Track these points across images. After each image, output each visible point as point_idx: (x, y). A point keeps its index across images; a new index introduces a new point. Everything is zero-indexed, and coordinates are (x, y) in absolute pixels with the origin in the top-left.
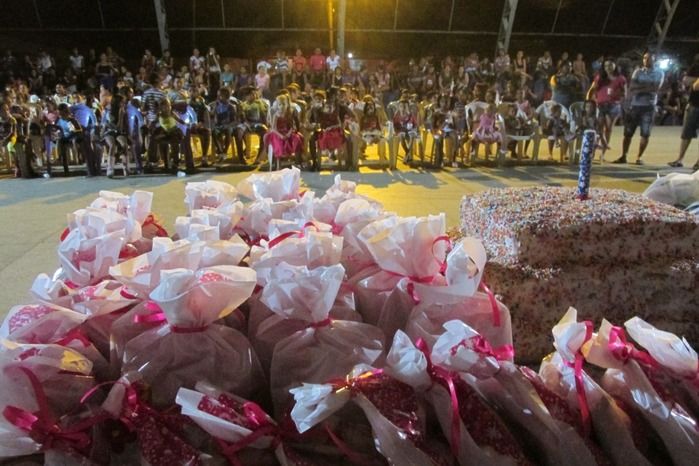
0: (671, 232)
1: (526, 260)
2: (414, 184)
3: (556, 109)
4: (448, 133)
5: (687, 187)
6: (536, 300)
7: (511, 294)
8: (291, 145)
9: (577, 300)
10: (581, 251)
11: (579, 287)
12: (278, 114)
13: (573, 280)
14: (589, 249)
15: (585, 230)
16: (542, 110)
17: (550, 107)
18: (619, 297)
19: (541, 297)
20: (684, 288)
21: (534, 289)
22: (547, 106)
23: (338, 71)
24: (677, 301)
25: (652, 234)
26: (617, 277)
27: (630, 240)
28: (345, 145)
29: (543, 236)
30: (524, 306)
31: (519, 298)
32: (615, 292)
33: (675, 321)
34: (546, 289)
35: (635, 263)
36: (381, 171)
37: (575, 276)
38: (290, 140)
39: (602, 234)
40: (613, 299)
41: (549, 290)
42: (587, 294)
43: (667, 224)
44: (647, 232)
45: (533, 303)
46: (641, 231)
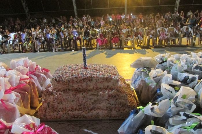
0: (103, 80)
1: (55, 89)
6: (54, 102)
7: (47, 99)
9: (68, 102)
11: (68, 98)
13: (66, 96)
14: (75, 86)
15: (72, 80)
16: (183, 29)
18: (82, 101)
19: (56, 101)
20: (105, 99)
21: (53, 98)
24: (104, 103)
25: (96, 81)
26: (80, 95)
27: (89, 83)
28: (120, 41)
30: (51, 103)
31: (49, 101)
32: (80, 100)
33: (103, 110)
37: (67, 95)
38: (103, 40)
39: (78, 81)
40: (80, 102)
41: (58, 99)
42: (72, 100)
43: (101, 78)
46: (92, 80)
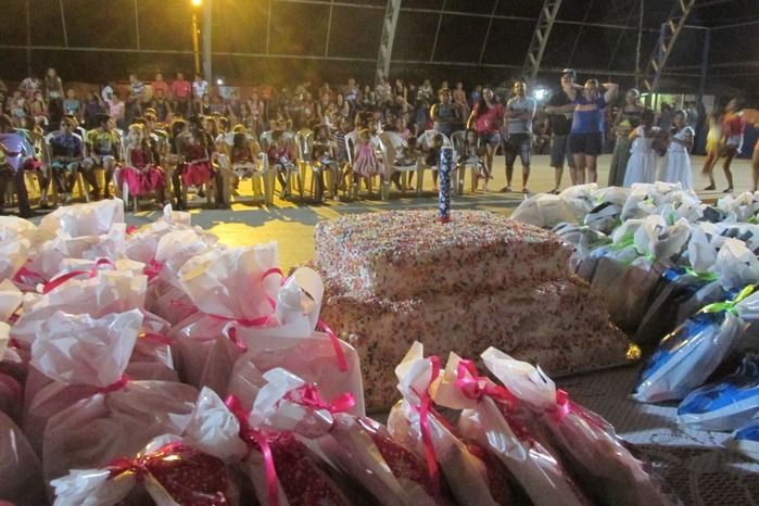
0: (534, 253)
1: (383, 292)
2: (293, 221)
3: (438, 138)
4: (328, 166)
5: (554, 207)
6: (395, 337)
7: (367, 331)
8: (150, 181)
9: (440, 333)
10: (444, 278)
11: (442, 317)
12: (131, 146)
13: (435, 311)
14: (451, 278)
15: (445, 255)
16: (424, 140)
17: (433, 136)
18: (485, 327)
19: (401, 332)
20: (551, 312)
21: (394, 324)
22: (428, 135)
23: (207, 98)
24: (546, 326)
25: (516, 256)
26: (481, 304)
27: (494, 263)
28: (214, 179)
29: (400, 264)
30: (382, 345)
31: (378, 335)
32: (480, 321)
33: (544, 348)
34: (406, 324)
35: (501, 288)
36: (256, 208)
37: (438, 307)
38: (148, 175)
39: (464, 259)
40: (479, 330)
41: (409, 325)
42: (452, 326)
43: (531, 244)
44: (511, 255)
45: (393, 341)
46: (504, 254)
